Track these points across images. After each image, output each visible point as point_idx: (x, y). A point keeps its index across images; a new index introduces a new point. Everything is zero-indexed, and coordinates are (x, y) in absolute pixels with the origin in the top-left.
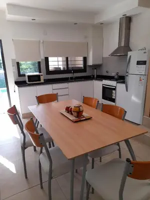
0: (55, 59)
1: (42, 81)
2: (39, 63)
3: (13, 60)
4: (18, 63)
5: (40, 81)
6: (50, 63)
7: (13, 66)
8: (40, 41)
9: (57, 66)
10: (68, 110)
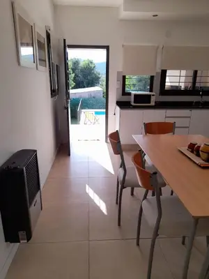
0: (176, 72)
1: (153, 103)
2: (152, 77)
3: (118, 73)
4: (124, 78)
5: (150, 103)
6: (167, 79)
7: (118, 81)
8: (158, 47)
9: (177, 84)
10: (193, 148)
